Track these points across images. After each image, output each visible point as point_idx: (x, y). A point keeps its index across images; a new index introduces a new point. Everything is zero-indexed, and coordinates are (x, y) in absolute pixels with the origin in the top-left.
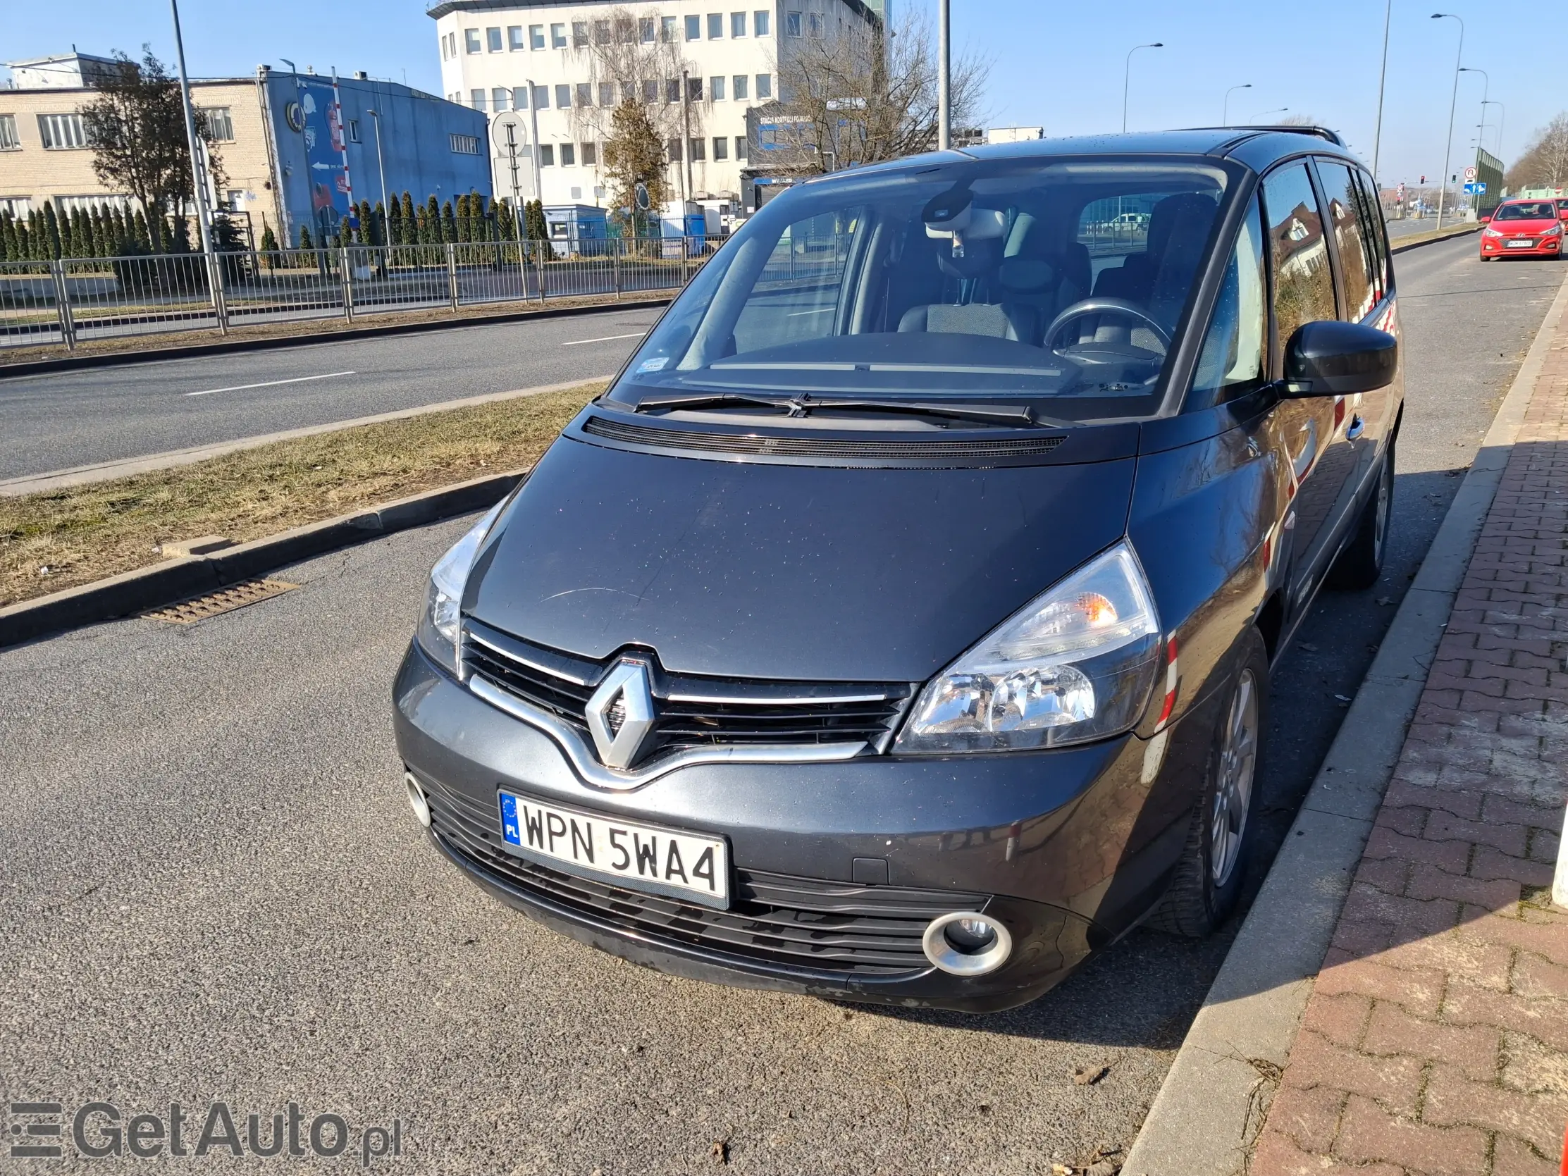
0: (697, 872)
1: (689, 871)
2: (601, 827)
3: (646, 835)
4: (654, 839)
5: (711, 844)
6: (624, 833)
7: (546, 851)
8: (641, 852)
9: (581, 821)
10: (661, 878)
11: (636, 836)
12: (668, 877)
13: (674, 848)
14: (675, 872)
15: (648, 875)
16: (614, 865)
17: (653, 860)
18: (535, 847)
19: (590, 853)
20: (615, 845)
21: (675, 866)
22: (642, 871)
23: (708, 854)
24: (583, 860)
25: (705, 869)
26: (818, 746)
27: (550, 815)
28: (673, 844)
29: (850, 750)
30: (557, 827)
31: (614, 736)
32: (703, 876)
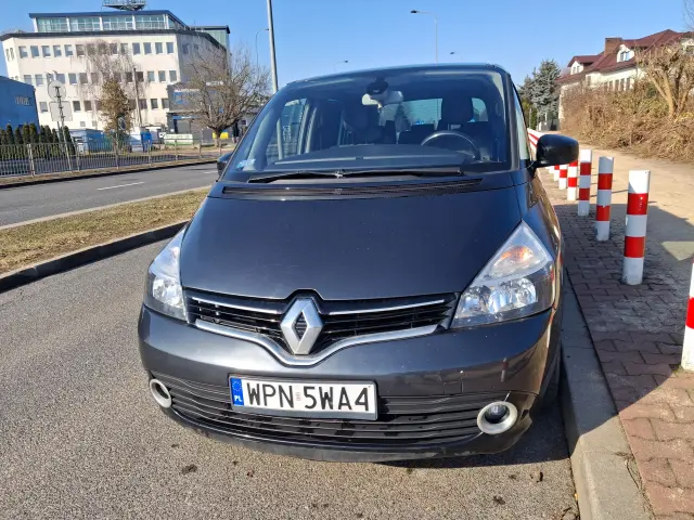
0: (357, 403)
1: (352, 403)
2: (298, 387)
3: (326, 387)
4: (331, 389)
5: (366, 386)
7: (262, 406)
9: (286, 386)
13: (344, 392)
15: (327, 408)
16: (307, 407)
17: (331, 400)
18: (255, 404)
19: (291, 403)
20: (307, 395)
21: (344, 401)
23: (365, 392)
24: (287, 407)
25: (363, 400)
26: (413, 329)
27: (264, 386)
29: (431, 329)
30: (269, 391)
31: (300, 338)
32: (362, 404)
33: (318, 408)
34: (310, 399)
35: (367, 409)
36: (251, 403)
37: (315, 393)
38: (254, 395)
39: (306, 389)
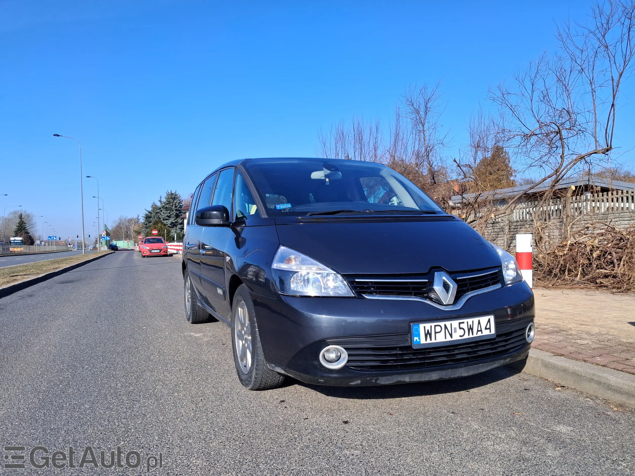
6: (463, 323)
8: (469, 328)
9: (448, 323)
10: (475, 335)
11: (467, 322)
12: (477, 334)
14: (479, 331)
17: (472, 329)
18: (429, 341)
19: (451, 335)
21: (479, 329)
22: (469, 335)
23: (489, 321)
24: (449, 339)
25: (488, 327)
27: (435, 326)
28: (479, 321)
30: (438, 329)
33: (466, 336)
34: (462, 330)
35: (490, 332)
36: (426, 340)
37: (464, 326)
38: (428, 334)
39: (460, 323)
